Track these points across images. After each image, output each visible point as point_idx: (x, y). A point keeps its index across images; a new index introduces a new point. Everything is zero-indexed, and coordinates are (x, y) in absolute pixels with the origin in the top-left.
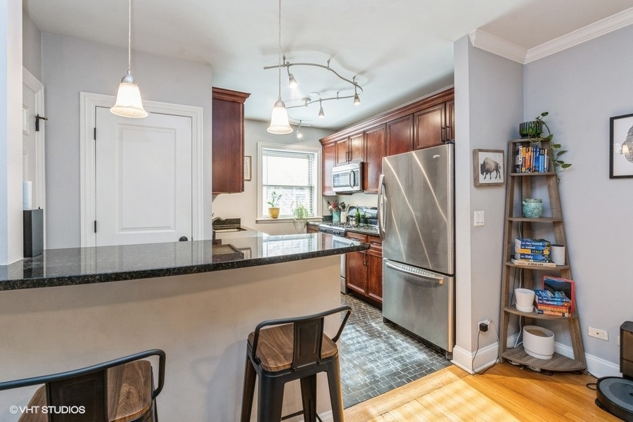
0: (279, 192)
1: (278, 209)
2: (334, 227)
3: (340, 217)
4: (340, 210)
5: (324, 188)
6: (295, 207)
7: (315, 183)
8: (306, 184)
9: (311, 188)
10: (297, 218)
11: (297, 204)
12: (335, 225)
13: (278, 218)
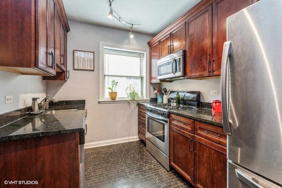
0: (117, 79)
1: (116, 93)
2: (158, 108)
3: (163, 99)
4: (163, 94)
5: (151, 78)
6: (128, 91)
7: (144, 75)
8: (138, 75)
9: (142, 78)
10: (131, 100)
11: (130, 89)
12: (160, 106)
13: (117, 100)
